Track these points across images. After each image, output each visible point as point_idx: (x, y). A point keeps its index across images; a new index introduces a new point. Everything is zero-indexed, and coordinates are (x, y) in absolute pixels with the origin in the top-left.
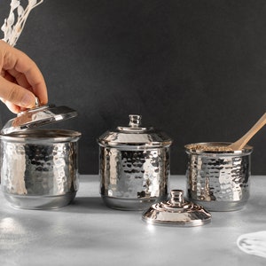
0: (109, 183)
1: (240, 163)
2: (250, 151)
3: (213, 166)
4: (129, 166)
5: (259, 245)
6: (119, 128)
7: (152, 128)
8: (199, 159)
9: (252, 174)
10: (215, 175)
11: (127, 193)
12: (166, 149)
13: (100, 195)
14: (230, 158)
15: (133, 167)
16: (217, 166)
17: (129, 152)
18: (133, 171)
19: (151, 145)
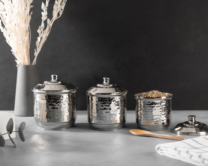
0: (92, 115)
1: (164, 104)
2: (171, 97)
3: (149, 105)
4: (102, 106)
5: (167, 150)
6: (98, 85)
7: (116, 85)
8: (142, 102)
9: (172, 110)
10: (150, 110)
11: (102, 121)
12: (124, 96)
13: (88, 122)
14: (159, 101)
15: (104, 107)
16: (151, 106)
17: (102, 98)
18: (105, 109)
19: (115, 94)
